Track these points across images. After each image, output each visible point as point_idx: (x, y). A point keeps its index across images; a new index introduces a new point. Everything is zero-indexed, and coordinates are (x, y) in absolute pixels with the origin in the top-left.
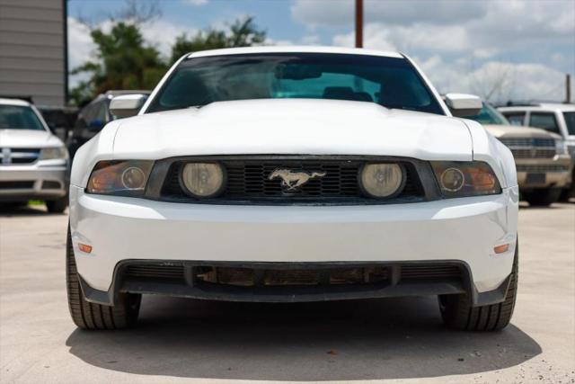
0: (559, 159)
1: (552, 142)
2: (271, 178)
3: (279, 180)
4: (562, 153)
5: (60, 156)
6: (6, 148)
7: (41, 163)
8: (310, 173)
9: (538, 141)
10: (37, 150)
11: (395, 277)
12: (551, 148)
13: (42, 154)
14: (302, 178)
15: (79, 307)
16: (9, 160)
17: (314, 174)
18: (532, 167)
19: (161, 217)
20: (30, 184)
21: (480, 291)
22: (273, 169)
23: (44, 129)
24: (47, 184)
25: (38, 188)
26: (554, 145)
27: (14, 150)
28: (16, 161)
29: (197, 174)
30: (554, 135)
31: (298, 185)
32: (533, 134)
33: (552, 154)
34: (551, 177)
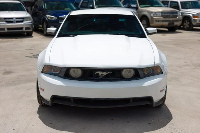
0: (178, 18)
1: (177, 13)
2: (96, 74)
3: (98, 74)
4: (180, 16)
5: (30, 20)
6: (14, 18)
7: (24, 22)
8: (107, 72)
9: (172, 12)
10: (23, 18)
11: (131, 101)
12: (176, 15)
13: (25, 19)
14: (105, 74)
15: (40, 101)
16: (15, 21)
17: (108, 73)
18: (170, 21)
19: (64, 85)
20: (22, 28)
21: (155, 102)
22: (96, 71)
23: (25, 11)
24: (26, 28)
25: (24, 30)
26: (177, 14)
27: (17, 18)
28: (17, 22)
29: (74, 71)
30: (177, 10)
31: (104, 75)
32: (171, 10)
33: (177, 16)
34: (176, 23)
